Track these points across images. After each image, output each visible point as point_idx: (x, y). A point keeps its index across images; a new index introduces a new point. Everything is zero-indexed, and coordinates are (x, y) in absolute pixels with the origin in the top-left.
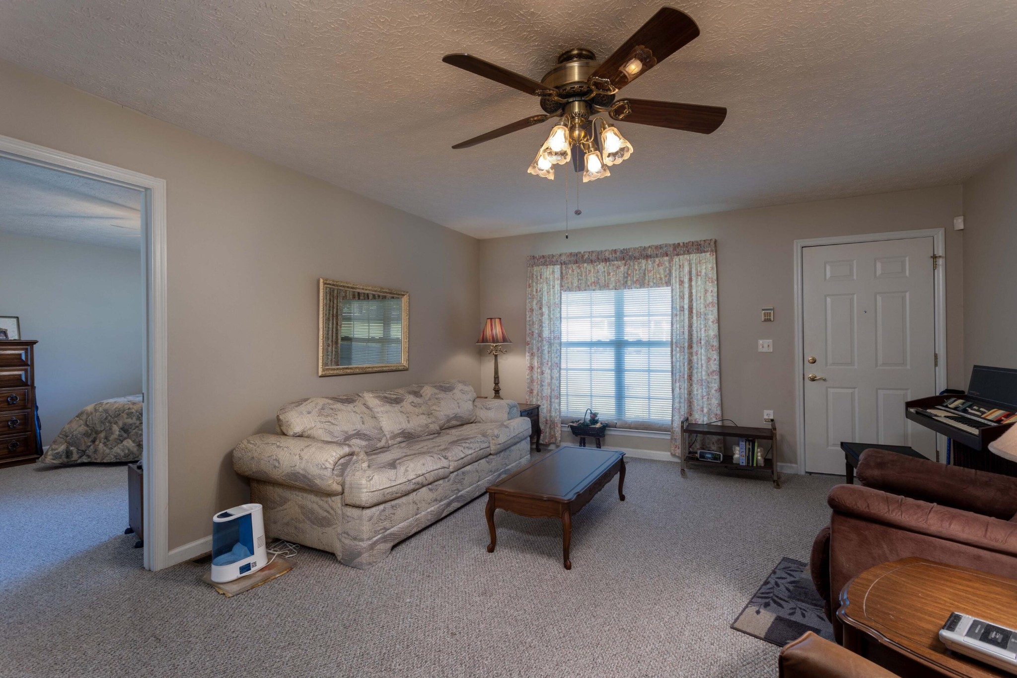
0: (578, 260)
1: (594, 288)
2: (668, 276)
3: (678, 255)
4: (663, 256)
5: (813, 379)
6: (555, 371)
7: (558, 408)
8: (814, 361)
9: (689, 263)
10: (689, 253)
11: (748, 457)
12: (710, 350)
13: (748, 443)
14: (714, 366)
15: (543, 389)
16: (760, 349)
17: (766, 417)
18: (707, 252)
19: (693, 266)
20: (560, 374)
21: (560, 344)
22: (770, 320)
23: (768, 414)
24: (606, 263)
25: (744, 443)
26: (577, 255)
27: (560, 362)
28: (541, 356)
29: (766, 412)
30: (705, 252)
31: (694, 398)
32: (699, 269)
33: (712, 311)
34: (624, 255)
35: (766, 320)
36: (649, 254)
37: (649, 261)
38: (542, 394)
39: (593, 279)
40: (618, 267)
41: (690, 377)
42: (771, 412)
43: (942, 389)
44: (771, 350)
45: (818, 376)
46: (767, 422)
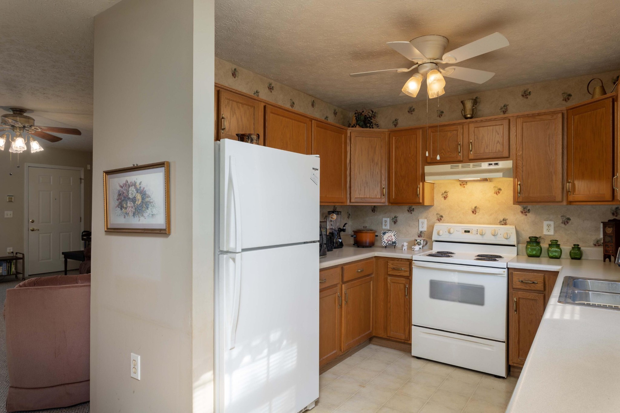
5: (33, 230)
8: (33, 222)
11: (8, 270)
13: (8, 264)
16: (6, 216)
17: (8, 251)
22: (12, 202)
23: (10, 249)
25: (6, 264)
29: (8, 249)
35: (9, 201)
42: (11, 248)
43: (83, 231)
44: (11, 216)
45: (35, 229)
46: (9, 253)
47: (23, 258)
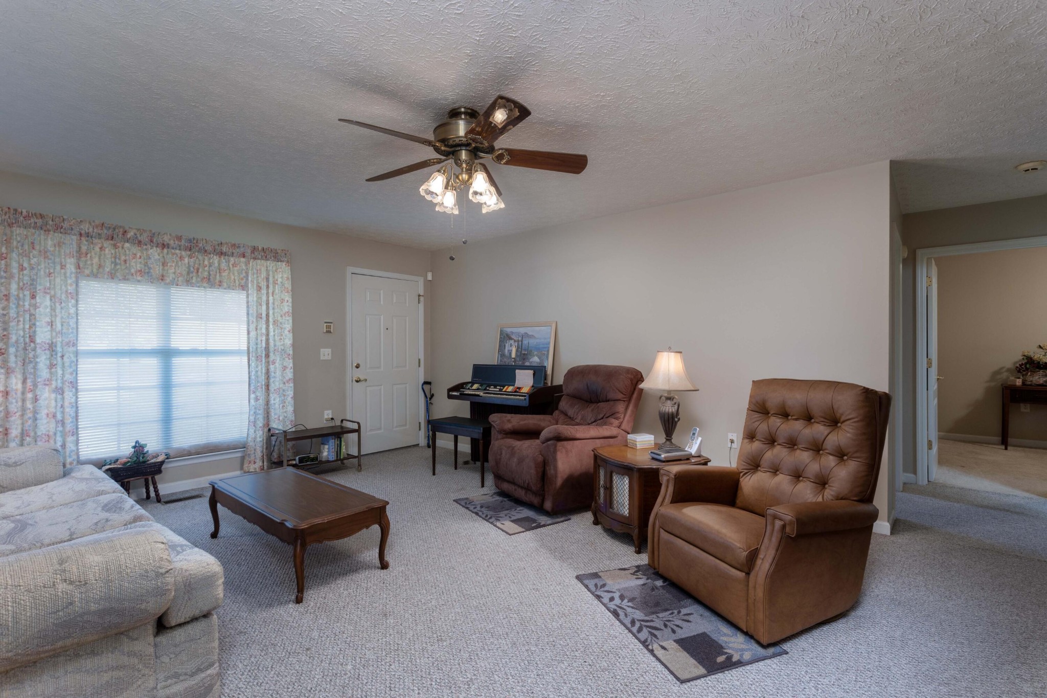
0: (114, 236)
1: (139, 278)
2: (245, 279)
3: (255, 259)
4: (239, 257)
5: (358, 381)
6: (69, 395)
7: (74, 448)
8: (358, 366)
9: (267, 270)
10: (266, 259)
11: (337, 452)
12: (287, 359)
13: (336, 440)
14: (289, 374)
15: (36, 425)
16: (322, 358)
17: (326, 417)
18: (283, 261)
19: (271, 273)
20: (77, 398)
21: (77, 354)
22: (331, 332)
23: (328, 414)
24: (163, 249)
25: (333, 441)
26: (114, 229)
27: (77, 380)
28: (35, 372)
29: (326, 412)
30: (281, 261)
31: (271, 408)
32: (276, 277)
33: (288, 320)
34: (192, 245)
35: (327, 332)
36: (225, 251)
37: (222, 258)
38: (36, 433)
39: (138, 266)
40: (181, 258)
41: (268, 386)
42: (330, 411)
43: (422, 382)
44: (330, 358)
45: (362, 378)
46: (327, 421)
47: (358, 431)
